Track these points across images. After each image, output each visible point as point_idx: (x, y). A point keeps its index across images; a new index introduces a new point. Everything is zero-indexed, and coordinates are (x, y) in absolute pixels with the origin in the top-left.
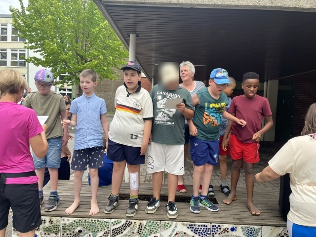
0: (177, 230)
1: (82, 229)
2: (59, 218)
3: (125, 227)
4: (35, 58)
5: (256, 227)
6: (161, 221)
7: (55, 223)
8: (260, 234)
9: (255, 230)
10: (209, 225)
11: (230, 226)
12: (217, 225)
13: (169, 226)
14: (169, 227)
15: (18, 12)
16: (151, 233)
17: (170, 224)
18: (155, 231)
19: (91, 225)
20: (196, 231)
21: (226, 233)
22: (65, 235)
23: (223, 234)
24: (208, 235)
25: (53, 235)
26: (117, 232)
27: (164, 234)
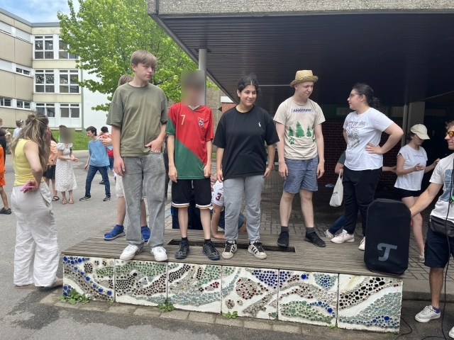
0: (241, 276)
1: (137, 272)
2: (113, 260)
3: (182, 271)
4: (91, 81)
5: (331, 275)
6: (222, 265)
7: (108, 265)
8: (336, 283)
9: (330, 278)
10: (277, 272)
11: (301, 273)
12: (286, 271)
13: (231, 271)
14: (232, 273)
15: (67, 19)
16: (211, 278)
17: (232, 269)
18: (216, 276)
19: (146, 268)
20: (261, 278)
21: (296, 281)
22: (120, 278)
23: (293, 282)
24: (275, 283)
25: (107, 278)
26: (174, 276)
27: (226, 281)
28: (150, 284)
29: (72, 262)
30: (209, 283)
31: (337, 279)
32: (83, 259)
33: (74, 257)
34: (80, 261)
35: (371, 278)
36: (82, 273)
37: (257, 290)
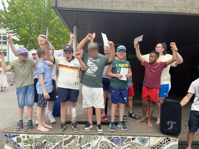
0: (102, 140)
1: (46, 141)
2: (33, 135)
3: (71, 139)
4: (13, 39)
5: (146, 137)
6: (92, 135)
7: (30, 138)
8: (148, 141)
9: (145, 139)
10: (120, 137)
11: (131, 137)
12: (124, 137)
13: (97, 138)
16: (87, 142)
17: (98, 137)
18: (89, 141)
19: (51, 139)
20: (112, 141)
21: (129, 141)
22: (37, 145)
23: (128, 142)
24: (119, 143)
25: (29, 145)
26: (67, 142)
27: (94, 143)
28: (53, 147)
29: (10, 137)
30: (86, 145)
31: (149, 139)
32: (16, 135)
33: (10, 134)
34: (14, 136)
35: (164, 138)
36: (16, 143)
37: (110, 147)
